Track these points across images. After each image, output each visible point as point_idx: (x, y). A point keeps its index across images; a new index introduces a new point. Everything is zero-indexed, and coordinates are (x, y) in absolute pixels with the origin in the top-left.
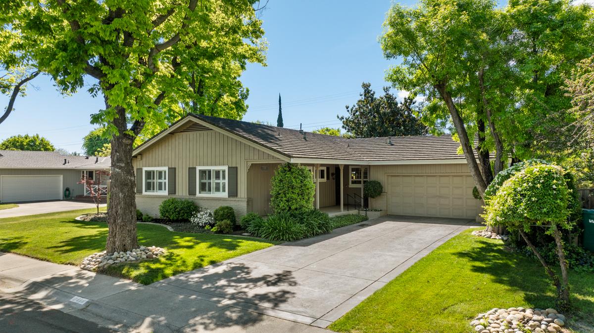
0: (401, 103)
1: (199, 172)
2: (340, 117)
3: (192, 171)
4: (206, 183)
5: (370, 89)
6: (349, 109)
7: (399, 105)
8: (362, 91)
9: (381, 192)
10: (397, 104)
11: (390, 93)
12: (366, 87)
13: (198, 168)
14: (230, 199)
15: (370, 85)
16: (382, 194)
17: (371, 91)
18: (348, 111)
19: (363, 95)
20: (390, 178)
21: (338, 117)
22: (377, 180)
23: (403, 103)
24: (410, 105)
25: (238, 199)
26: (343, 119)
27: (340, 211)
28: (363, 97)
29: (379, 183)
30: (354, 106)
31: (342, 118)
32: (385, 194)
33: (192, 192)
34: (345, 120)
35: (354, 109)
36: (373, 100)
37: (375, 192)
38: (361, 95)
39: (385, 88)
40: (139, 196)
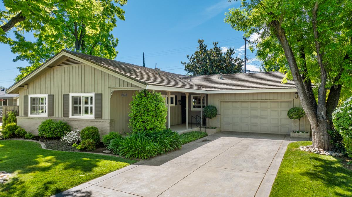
0: (225, 54)
1: (72, 98)
2: (183, 63)
3: (66, 97)
4: (77, 107)
5: (203, 44)
6: (189, 57)
7: (223, 55)
8: (198, 45)
9: (217, 114)
10: (221, 54)
11: (218, 46)
12: (201, 42)
13: (71, 95)
14: (96, 120)
15: (203, 41)
16: (217, 115)
17: (204, 45)
18: (189, 59)
19: (199, 48)
20: (222, 103)
21: (182, 63)
22: (213, 105)
23: (226, 54)
24: (231, 55)
25: (102, 121)
26: (185, 64)
27: (186, 129)
28: (199, 49)
29: (215, 107)
30: (193, 56)
31: (185, 63)
32: (219, 115)
33: (66, 115)
34: (186, 65)
35: (193, 57)
36: (205, 51)
37: (212, 114)
38: (198, 48)
39: (215, 43)
40: (26, 117)
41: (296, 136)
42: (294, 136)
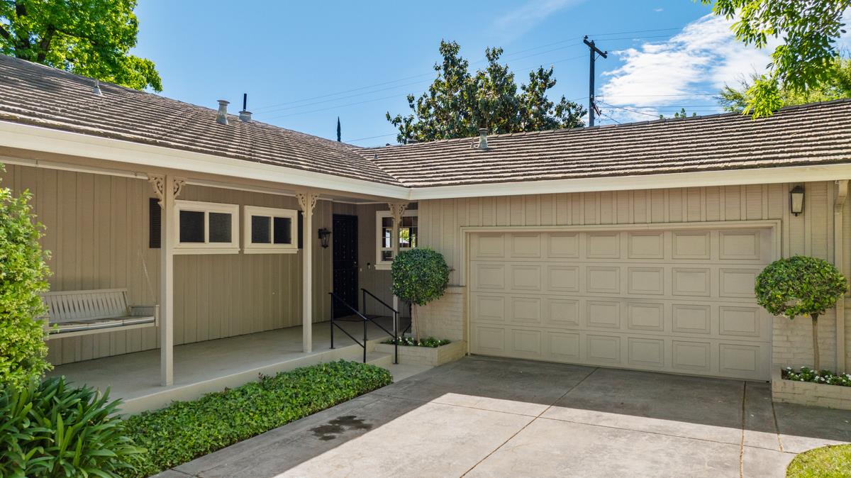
0: (524, 88)
2: (393, 117)
5: (457, 57)
6: (415, 103)
7: (519, 92)
8: (441, 61)
9: (445, 286)
10: (513, 90)
11: (501, 62)
12: (449, 52)
15: (457, 47)
16: (449, 290)
17: (460, 60)
18: (412, 106)
19: (442, 67)
21: (388, 117)
23: (527, 87)
24: (543, 90)
26: (400, 121)
28: (442, 72)
29: (439, 258)
30: (425, 96)
31: (398, 120)
32: (460, 290)
34: (404, 125)
35: (423, 103)
36: (461, 77)
38: (438, 69)
39: (491, 52)
41: (801, 400)
42: (789, 398)
